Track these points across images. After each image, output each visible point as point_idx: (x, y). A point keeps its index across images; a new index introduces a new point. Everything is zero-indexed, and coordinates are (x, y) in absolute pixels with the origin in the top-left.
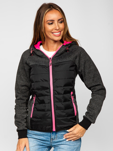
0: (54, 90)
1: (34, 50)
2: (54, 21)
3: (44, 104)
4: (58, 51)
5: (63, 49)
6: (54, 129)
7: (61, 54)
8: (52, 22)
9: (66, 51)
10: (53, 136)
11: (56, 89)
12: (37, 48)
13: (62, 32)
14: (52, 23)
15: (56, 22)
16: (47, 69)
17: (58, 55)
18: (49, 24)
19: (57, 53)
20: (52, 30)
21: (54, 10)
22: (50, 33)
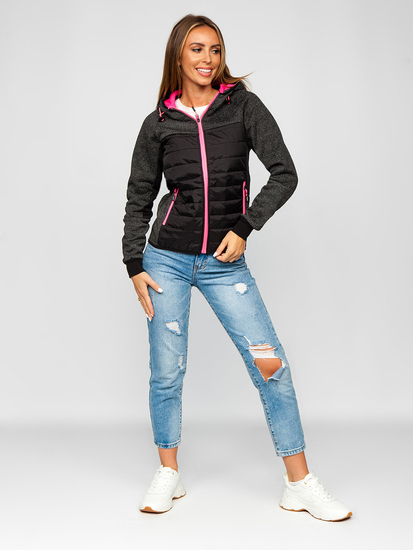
0: (209, 179)
1: (165, 110)
2: (203, 45)
3: (191, 205)
4: (212, 105)
5: (221, 101)
6: (204, 251)
7: (217, 110)
8: (199, 48)
9: (226, 103)
10: (199, 262)
11: (213, 176)
12: (170, 107)
13: (214, 71)
14: (199, 50)
15: (207, 49)
16: (196, 139)
17: (211, 112)
18: (194, 50)
19: (209, 109)
20: (198, 63)
22: (193, 69)
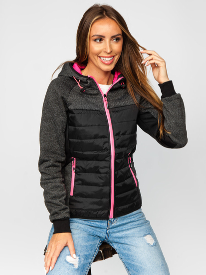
6: (111, 216)
13: (117, 58)
21: (107, 20)
22: (96, 57)
